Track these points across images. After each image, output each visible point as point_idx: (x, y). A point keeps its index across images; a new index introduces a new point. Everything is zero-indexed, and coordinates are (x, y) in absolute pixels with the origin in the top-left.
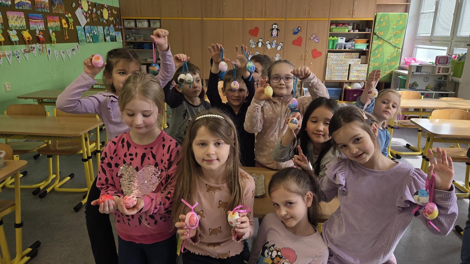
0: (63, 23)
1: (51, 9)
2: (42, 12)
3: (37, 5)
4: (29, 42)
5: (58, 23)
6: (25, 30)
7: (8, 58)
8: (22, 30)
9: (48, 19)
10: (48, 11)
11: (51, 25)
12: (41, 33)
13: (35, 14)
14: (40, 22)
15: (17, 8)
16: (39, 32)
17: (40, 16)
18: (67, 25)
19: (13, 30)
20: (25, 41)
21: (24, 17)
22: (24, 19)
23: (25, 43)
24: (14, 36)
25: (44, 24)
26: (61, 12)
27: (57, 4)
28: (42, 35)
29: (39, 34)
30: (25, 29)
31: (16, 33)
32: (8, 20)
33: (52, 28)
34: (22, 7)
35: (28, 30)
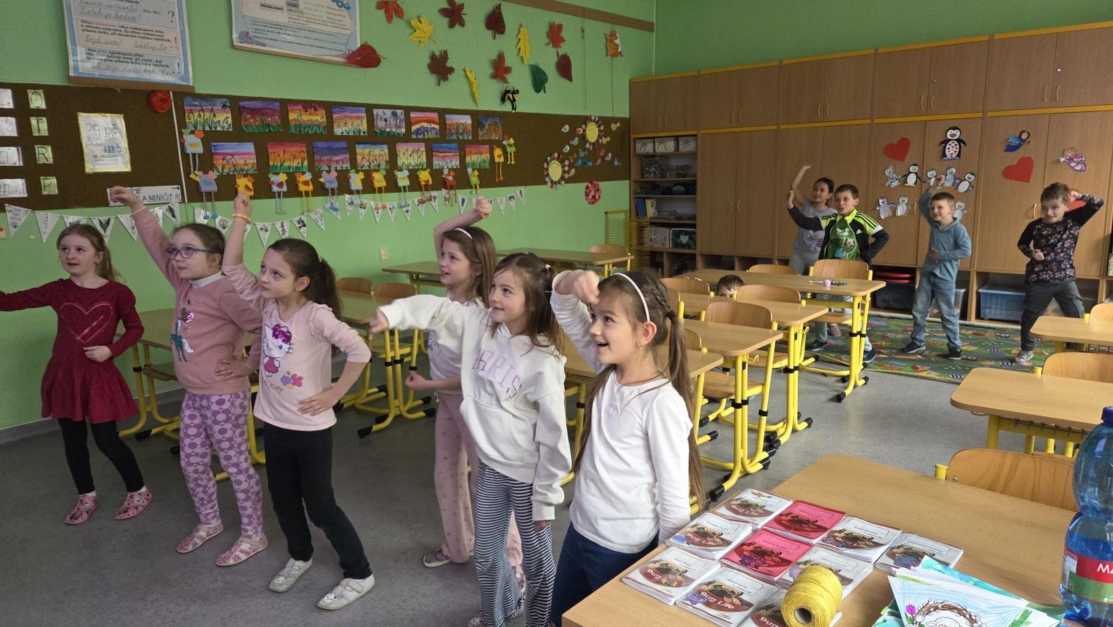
0: (496, 155)
1: (475, 134)
2: (458, 141)
3: (450, 129)
4: (427, 188)
5: (486, 156)
6: (424, 170)
7: (389, 211)
8: (418, 169)
9: (467, 150)
10: (470, 138)
11: (473, 159)
12: (452, 173)
13: (445, 145)
14: (454, 155)
15: (414, 137)
16: (449, 172)
17: (453, 147)
18: (502, 158)
19: (404, 170)
20: (421, 186)
21: (424, 149)
22: (424, 153)
23: (421, 190)
24: (403, 179)
25: (458, 159)
26: (494, 137)
27: (489, 124)
28: (453, 176)
29: (449, 175)
30: (425, 167)
31: (408, 174)
32: (396, 155)
33: (473, 164)
34: (424, 135)
35: (429, 170)
